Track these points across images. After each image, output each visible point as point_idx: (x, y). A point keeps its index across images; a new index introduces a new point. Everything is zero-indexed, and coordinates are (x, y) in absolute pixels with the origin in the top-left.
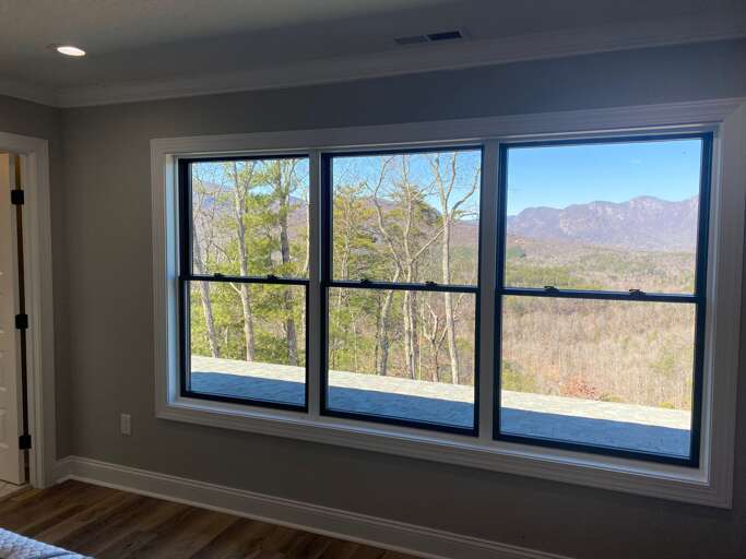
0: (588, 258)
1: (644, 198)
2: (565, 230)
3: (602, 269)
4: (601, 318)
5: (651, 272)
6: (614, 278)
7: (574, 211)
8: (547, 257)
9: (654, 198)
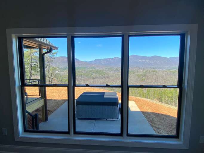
0: (107, 68)
1: (116, 57)
2: (103, 63)
3: (109, 70)
4: (108, 79)
5: (117, 71)
6: (111, 72)
7: (104, 60)
8: (99, 68)
9: (117, 57)
